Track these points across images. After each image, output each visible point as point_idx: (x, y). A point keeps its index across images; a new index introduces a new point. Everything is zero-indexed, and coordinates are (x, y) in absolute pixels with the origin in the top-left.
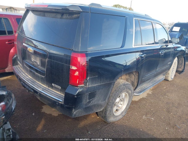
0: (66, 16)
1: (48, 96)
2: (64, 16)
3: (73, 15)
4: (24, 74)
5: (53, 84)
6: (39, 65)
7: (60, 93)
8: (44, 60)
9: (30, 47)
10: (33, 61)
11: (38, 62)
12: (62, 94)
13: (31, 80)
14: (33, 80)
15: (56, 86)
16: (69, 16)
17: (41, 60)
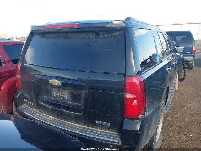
0: (103, 35)
1: (94, 138)
2: (101, 35)
3: (114, 33)
4: (41, 116)
5: (97, 122)
6: (67, 100)
7: (108, 132)
8: (76, 92)
9: (55, 79)
10: (55, 96)
11: (65, 96)
12: (111, 132)
13: (57, 122)
14: (59, 121)
15: (103, 123)
16: (106, 34)
17: (72, 92)
